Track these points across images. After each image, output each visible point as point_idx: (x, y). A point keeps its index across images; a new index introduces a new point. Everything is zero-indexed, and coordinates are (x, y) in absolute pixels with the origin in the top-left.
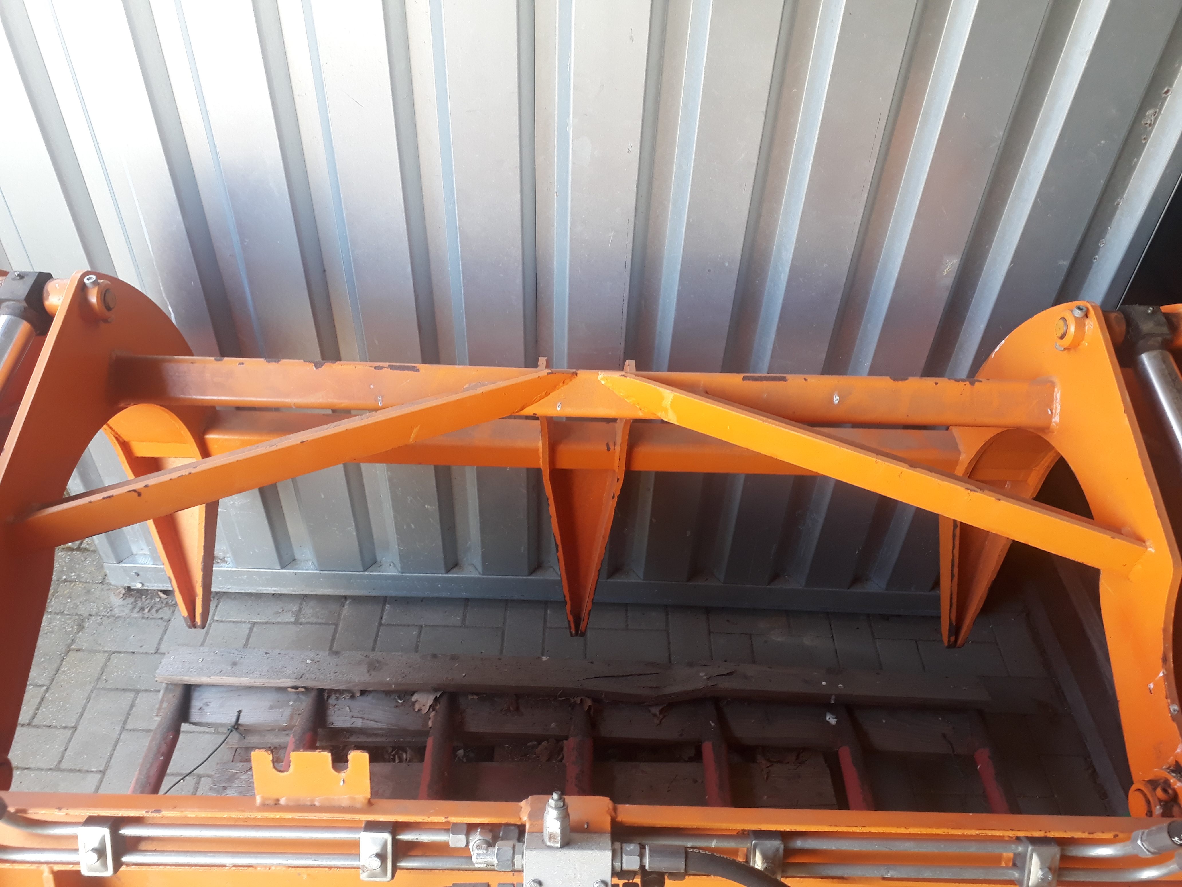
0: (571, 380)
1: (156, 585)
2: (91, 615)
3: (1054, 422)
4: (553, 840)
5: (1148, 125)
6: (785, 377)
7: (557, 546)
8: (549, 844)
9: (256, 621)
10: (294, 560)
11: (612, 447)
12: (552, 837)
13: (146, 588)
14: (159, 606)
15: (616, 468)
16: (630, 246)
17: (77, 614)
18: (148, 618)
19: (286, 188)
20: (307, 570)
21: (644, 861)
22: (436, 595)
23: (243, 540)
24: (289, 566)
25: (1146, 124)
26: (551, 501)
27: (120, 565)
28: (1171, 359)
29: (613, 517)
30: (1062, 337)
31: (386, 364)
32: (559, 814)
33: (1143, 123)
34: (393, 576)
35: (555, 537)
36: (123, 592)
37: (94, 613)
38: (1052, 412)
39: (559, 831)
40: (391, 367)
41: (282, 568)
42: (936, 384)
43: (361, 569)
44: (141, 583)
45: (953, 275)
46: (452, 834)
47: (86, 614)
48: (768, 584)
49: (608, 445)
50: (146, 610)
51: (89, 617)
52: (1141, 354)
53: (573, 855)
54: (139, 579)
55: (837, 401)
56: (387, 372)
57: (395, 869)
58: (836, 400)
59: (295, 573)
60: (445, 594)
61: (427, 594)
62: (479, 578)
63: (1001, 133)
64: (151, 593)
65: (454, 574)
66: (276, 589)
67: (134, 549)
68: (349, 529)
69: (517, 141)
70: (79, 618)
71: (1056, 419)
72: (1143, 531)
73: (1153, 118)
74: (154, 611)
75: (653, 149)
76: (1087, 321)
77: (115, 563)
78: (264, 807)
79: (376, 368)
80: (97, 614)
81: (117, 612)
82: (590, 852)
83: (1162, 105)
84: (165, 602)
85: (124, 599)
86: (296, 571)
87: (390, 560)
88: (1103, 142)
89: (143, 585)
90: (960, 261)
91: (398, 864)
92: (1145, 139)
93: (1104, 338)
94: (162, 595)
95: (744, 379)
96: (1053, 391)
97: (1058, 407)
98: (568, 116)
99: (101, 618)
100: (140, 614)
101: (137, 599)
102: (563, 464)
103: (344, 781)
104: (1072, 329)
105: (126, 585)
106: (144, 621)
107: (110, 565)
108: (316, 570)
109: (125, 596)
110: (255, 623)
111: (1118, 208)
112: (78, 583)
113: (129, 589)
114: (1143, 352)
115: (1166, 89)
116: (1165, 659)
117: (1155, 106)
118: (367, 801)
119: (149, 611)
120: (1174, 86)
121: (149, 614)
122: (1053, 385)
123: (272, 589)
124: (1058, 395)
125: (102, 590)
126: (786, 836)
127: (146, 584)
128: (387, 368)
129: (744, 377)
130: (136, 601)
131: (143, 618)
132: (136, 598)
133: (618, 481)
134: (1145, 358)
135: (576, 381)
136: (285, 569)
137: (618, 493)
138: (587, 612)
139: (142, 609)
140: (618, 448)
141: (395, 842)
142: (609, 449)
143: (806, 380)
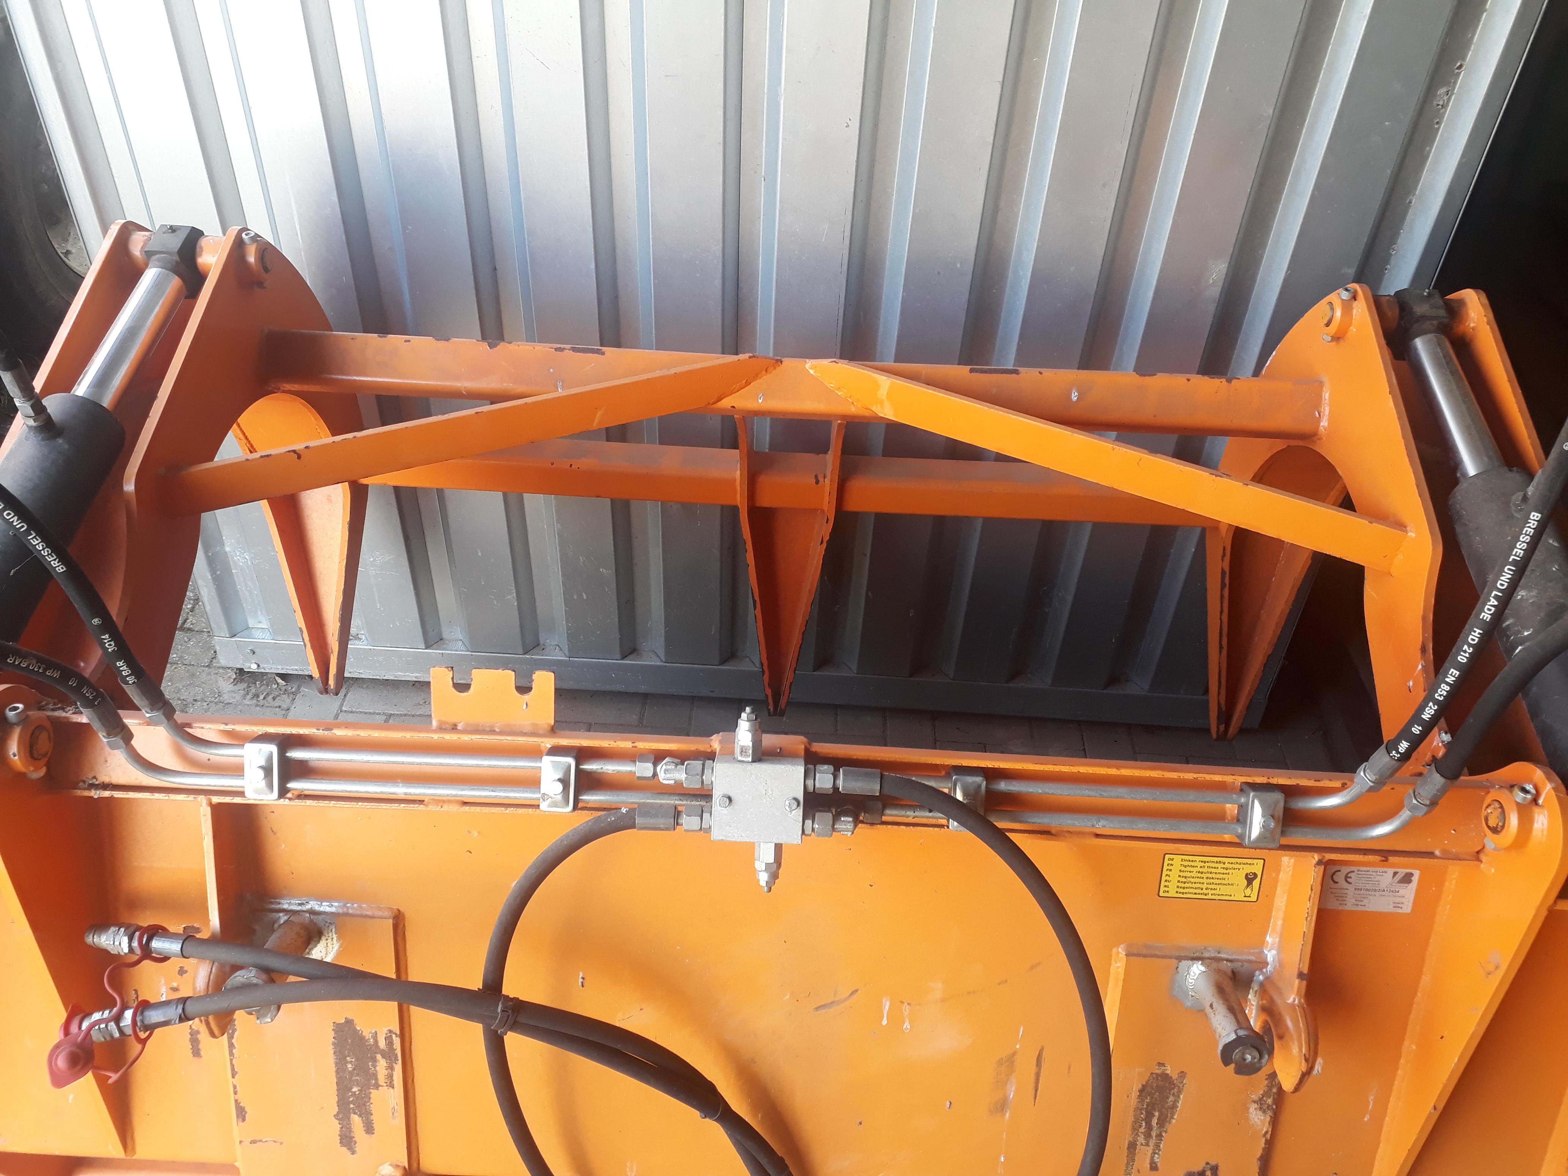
0: (775, 368)
1: (274, 666)
2: (195, 700)
3: (1322, 426)
4: (744, 754)
5: (1440, 107)
6: (1017, 370)
7: (754, 601)
8: (740, 758)
9: (392, 713)
10: (441, 640)
11: (821, 480)
12: (743, 751)
13: (263, 671)
14: (277, 693)
15: (825, 506)
16: (847, 242)
17: (179, 699)
18: (263, 706)
19: (458, 165)
20: (456, 651)
21: (838, 782)
22: (608, 688)
23: (382, 609)
24: (434, 646)
25: (1438, 105)
26: (749, 546)
27: (233, 639)
28: (1448, 344)
29: (821, 566)
30: (1328, 325)
31: (569, 346)
32: (751, 726)
33: (1435, 103)
34: (558, 660)
35: (752, 590)
36: (234, 676)
37: (199, 698)
38: (1320, 415)
39: (750, 744)
40: (574, 349)
41: (427, 647)
42: (1188, 380)
43: (521, 651)
44: (256, 663)
45: (1221, 283)
46: (639, 762)
47: (190, 700)
48: (1007, 682)
49: (816, 477)
50: (262, 697)
51: (194, 703)
52: (1414, 338)
53: (766, 769)
54: (254, 658)
55: (1076, 398)
56: (568, 353)
57: (576, 801)
58: (1074, 397)
59: (442, 654)
60: (619, 687)
61: (598, 687)
62: (660, 666)
63: (1271, 112)
64: (266, 679)
65: (630, 660)
66: (417, 675)
67: (251, 623)
68: (510, 597)
69: (720, 112)
70: (182, 703)
71: (1324, 423)
72: (1405, 518)
73: (1446, 98)
74: (270, 698)
75: (876, 126)
76: (1355, 304)
77: (227, 636)
78: (441, 729)
79: (556, 349)
80: (203, 700)
81: (226, 697)
82: (783, 767)
83: (1455, 83)
84: (283, 688)
85: (235, 685)
86: (443, 652)
87: (556, 643)
88: (1387, 123)
89: (259, 666)
90: (1228, 268)
91: (580, 798)
92: (1437, 123)
93: (1373, 322)
94: (279, 680)
95: (971, 371)
96: (1322, 391)
97: (1326, 410)
98: (780, 83)
99: (208, 705)
100: (255, 701)
101: (250, 685)
102: (765, 500)
103: (527, 704)
104: (1338, 313)
105: (239, 666)
106: (258, 708)
107: (221, 640)
108: (468, 651)
109: (236, 682)
110: (391, 715)
111: (1410, 206)
112: (180, 665)
113: (241, 671)
114: (1417, 337)
115: (1459, 64)
116: (1423, 650)
117: (1448, 84)
118: (550, 728)
119: (264, 698)
120: (1467, 60)
121: (265, 701)
122: (1321, 384)
123: (413, 675)
124: (1326, 395)
125: (209, 674)
126: (991, 775)
127: (262, 666)
128: (569, 350)
129: (971, 369)
130: (249, 687)
131: (257, 705)
132: (248, 684)
133: (827, 522)
134: (1419, 344)
135: (780, 369)
136: (430, 649)
137: (827, 538)
138: (788, 684)
139: (257, 696)
140: (827, 481)
141: (578, 771)
142: (817, 482)
143: (1041, 373)
